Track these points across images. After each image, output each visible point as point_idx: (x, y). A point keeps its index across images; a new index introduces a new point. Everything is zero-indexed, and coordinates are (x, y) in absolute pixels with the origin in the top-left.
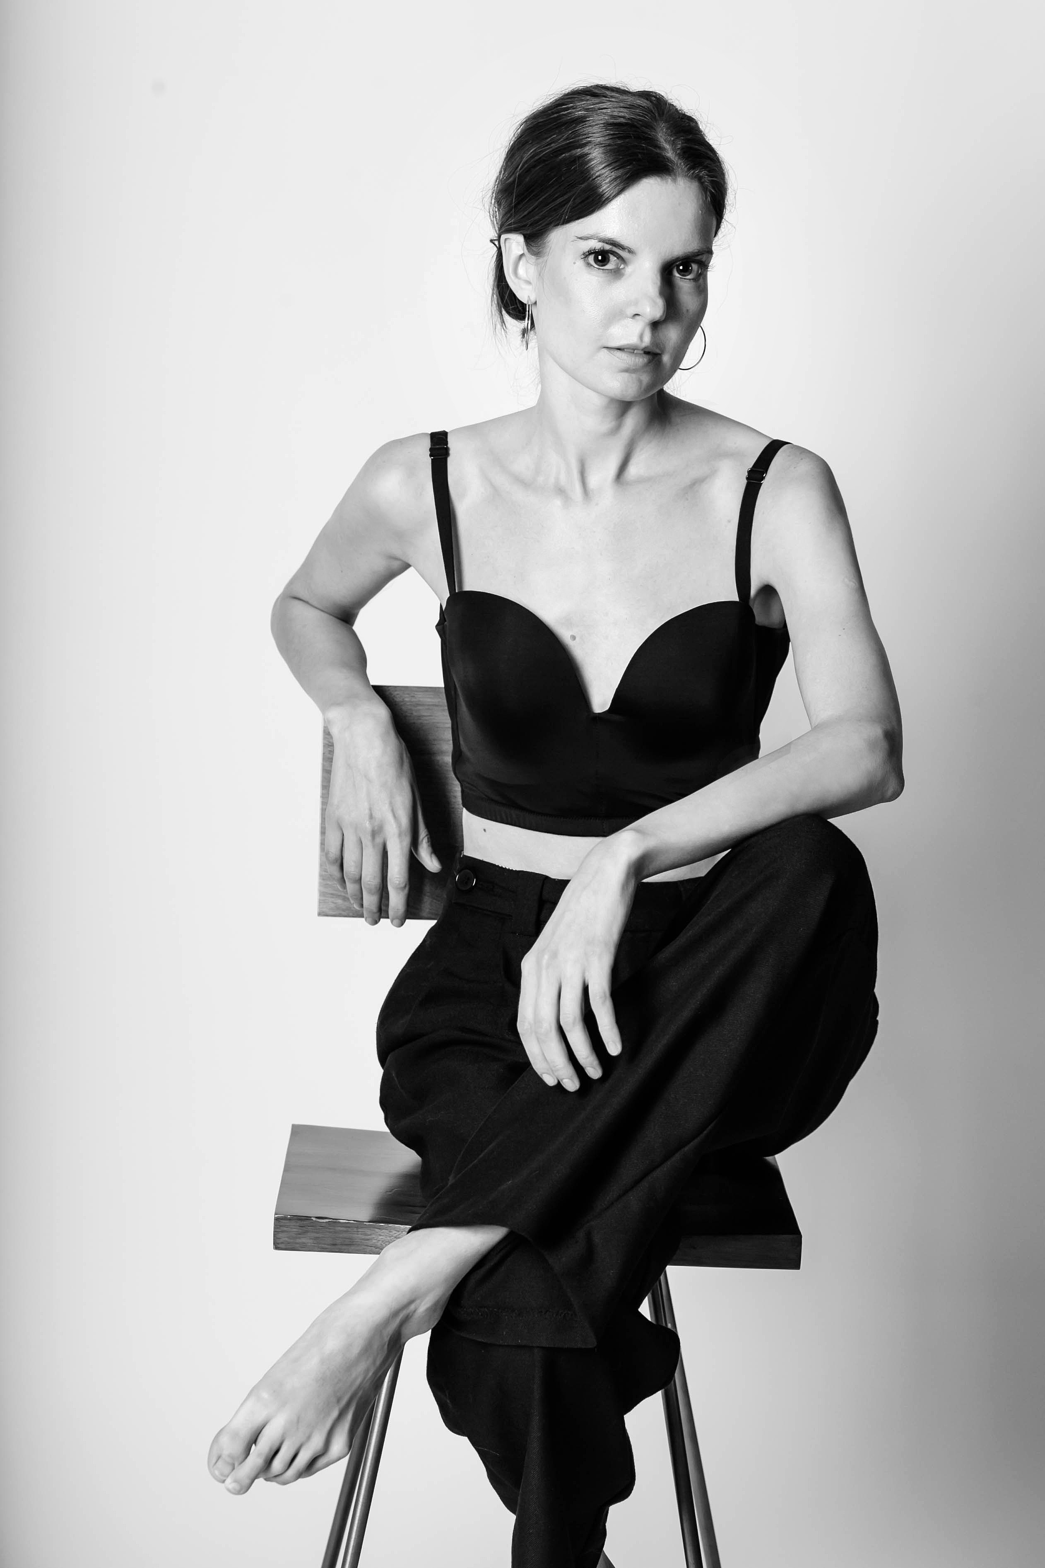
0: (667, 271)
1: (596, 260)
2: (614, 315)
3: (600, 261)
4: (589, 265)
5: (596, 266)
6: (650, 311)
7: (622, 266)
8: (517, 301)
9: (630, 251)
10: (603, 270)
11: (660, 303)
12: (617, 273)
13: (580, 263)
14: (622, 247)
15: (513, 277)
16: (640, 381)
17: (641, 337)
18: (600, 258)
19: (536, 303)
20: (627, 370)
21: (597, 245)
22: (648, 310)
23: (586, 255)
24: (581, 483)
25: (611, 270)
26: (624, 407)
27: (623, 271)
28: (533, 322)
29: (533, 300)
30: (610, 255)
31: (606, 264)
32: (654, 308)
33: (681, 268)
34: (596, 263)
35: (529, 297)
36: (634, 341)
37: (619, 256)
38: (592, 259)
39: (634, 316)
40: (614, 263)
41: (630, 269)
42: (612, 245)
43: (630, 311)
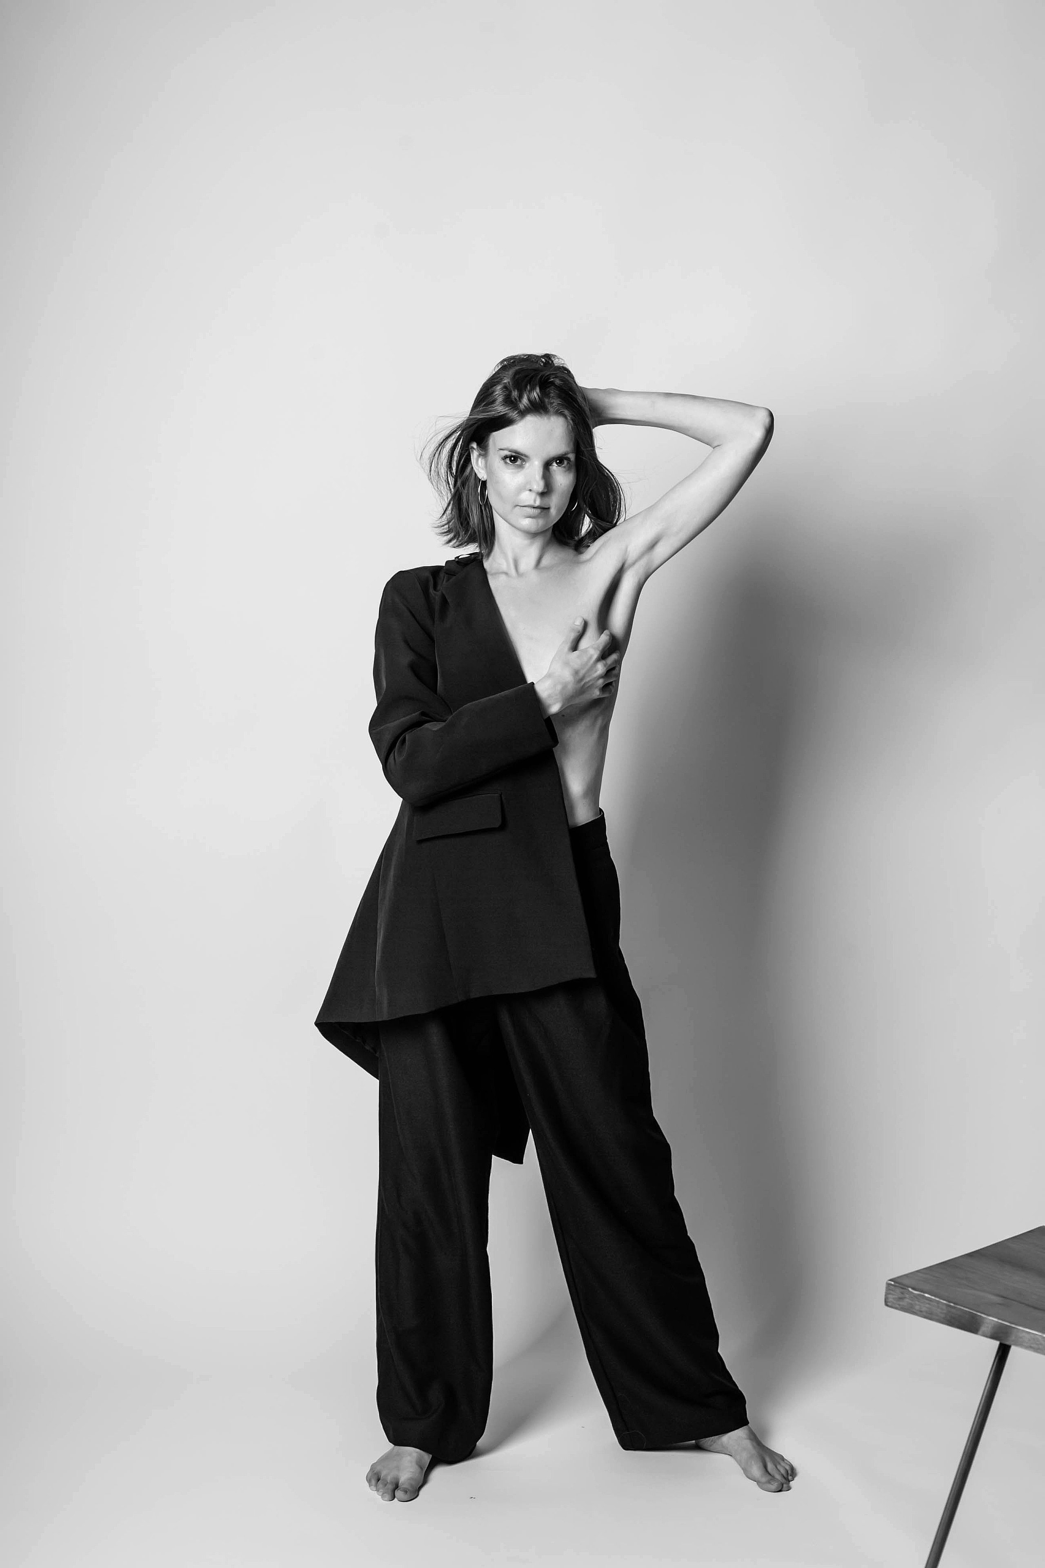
0: (547, 465)
1: (511, 461)
2: (520, 490)
3: (512, 460)
4: (506, 463)
5: (510, 463)
6: (537, 489)
7: (523, 463)
9: (526, 456)
10: (514, 465)
11: (542, 484)
12: (521, 467)
13: (502, 462)
14: (522, 455)
15: (476, 466)
16: (539, 522)
17: (535, 501)
18: (512, 459)
20: (531, 517)
21: (508, 453)
22: (535, 487)
23: (506, 457)
24: (516, 570)
25: (518, 465)
27: (524, 465)
29: (486, 479)
30: (519, 459)
31: (516, 461)
32: (539, 486)
33: (558, 461)
34: (510, 461)
35: (483, 476)
36: (531, 503)
37: (521, 459)
38: (508, 460)
39: (530, 490)
40: (519, 462)
41: (527, 465)
42: (515, 453)
43: (528, 487)
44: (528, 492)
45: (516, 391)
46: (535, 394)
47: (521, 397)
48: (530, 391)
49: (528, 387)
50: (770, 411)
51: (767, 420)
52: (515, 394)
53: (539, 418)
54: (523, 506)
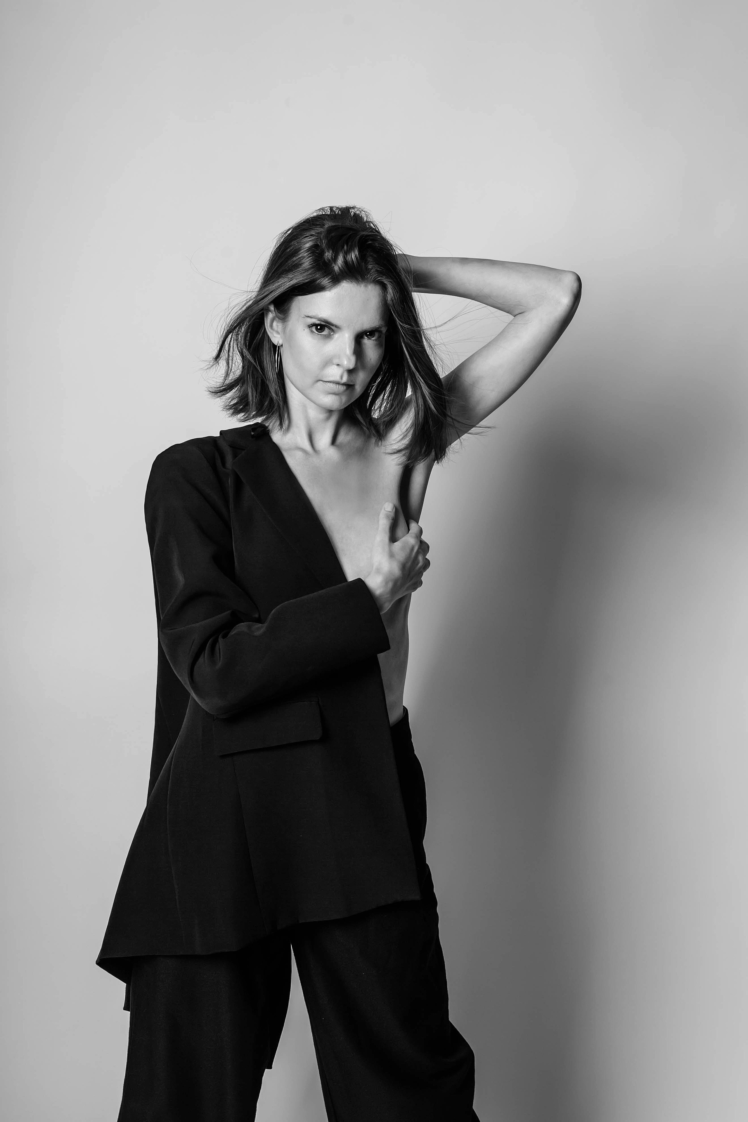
0: (359, 338)
1: (317, 329)
2: (327, 363)
3: (319, 329)
4: (312, 332)
5: (316, 332)
6: (347, 364)
7: (332, 334)
8: (271, 343)
9: (336, 326)
10: (321, 335)
11: (353, 359)
12: (329, 337)
13: (307, 330)
14: (333, 325)
15: (270, 329)
16: (341, 399)
17: (342, 377)
18: (319, 327)
19: (282, 345)
20: (335, 394)
21: (318, 322)
22: (346, 363)
23: (310, 326)
24: (309, 442)
25: (326, 335)
26: (330, 412)
27: (332, 336)
28: (281, 359)
29: (281, 344)
31: (324, 331)
32: (350, 362)
33: (370, 335)
35: (278, 342)
36: (337, 378)
37: (330, 328)
38: (314, 329)
39: (338, 365)
40: (326, 332)
41: (336, 336)
42: (325, 322)
43: (336, 361)
44: (336, 367)
45: (331, 252)
46: (354, 255)
47: (335, 259)
48: (346, 253)
49: (345, 247)
50: (578, 275)
51: (575, 285)
52: (328, 255)
53: (356, 285)
54: (328, 382)
